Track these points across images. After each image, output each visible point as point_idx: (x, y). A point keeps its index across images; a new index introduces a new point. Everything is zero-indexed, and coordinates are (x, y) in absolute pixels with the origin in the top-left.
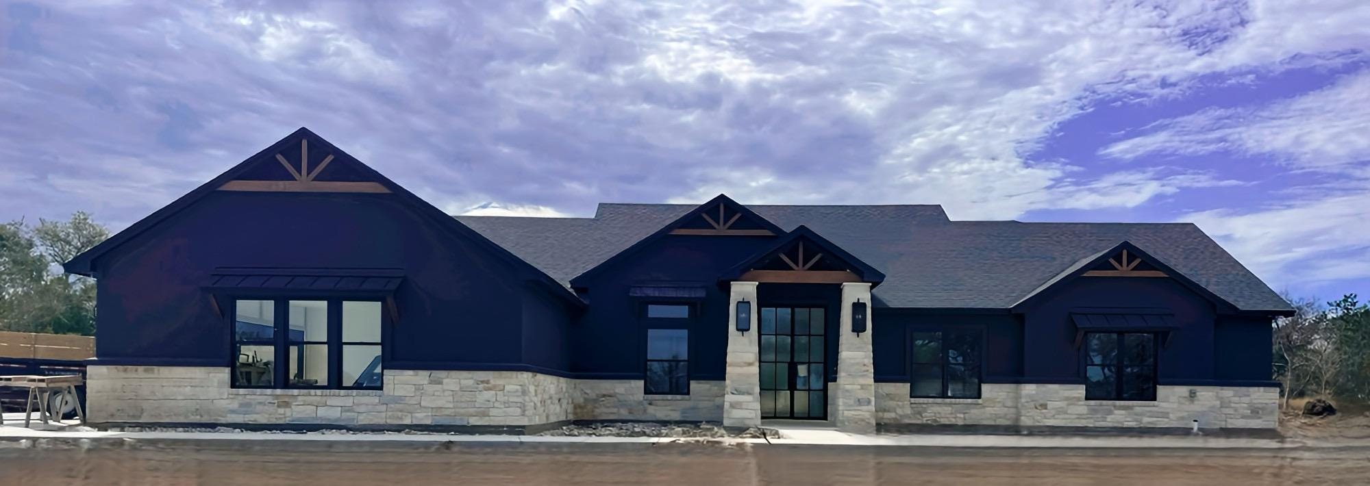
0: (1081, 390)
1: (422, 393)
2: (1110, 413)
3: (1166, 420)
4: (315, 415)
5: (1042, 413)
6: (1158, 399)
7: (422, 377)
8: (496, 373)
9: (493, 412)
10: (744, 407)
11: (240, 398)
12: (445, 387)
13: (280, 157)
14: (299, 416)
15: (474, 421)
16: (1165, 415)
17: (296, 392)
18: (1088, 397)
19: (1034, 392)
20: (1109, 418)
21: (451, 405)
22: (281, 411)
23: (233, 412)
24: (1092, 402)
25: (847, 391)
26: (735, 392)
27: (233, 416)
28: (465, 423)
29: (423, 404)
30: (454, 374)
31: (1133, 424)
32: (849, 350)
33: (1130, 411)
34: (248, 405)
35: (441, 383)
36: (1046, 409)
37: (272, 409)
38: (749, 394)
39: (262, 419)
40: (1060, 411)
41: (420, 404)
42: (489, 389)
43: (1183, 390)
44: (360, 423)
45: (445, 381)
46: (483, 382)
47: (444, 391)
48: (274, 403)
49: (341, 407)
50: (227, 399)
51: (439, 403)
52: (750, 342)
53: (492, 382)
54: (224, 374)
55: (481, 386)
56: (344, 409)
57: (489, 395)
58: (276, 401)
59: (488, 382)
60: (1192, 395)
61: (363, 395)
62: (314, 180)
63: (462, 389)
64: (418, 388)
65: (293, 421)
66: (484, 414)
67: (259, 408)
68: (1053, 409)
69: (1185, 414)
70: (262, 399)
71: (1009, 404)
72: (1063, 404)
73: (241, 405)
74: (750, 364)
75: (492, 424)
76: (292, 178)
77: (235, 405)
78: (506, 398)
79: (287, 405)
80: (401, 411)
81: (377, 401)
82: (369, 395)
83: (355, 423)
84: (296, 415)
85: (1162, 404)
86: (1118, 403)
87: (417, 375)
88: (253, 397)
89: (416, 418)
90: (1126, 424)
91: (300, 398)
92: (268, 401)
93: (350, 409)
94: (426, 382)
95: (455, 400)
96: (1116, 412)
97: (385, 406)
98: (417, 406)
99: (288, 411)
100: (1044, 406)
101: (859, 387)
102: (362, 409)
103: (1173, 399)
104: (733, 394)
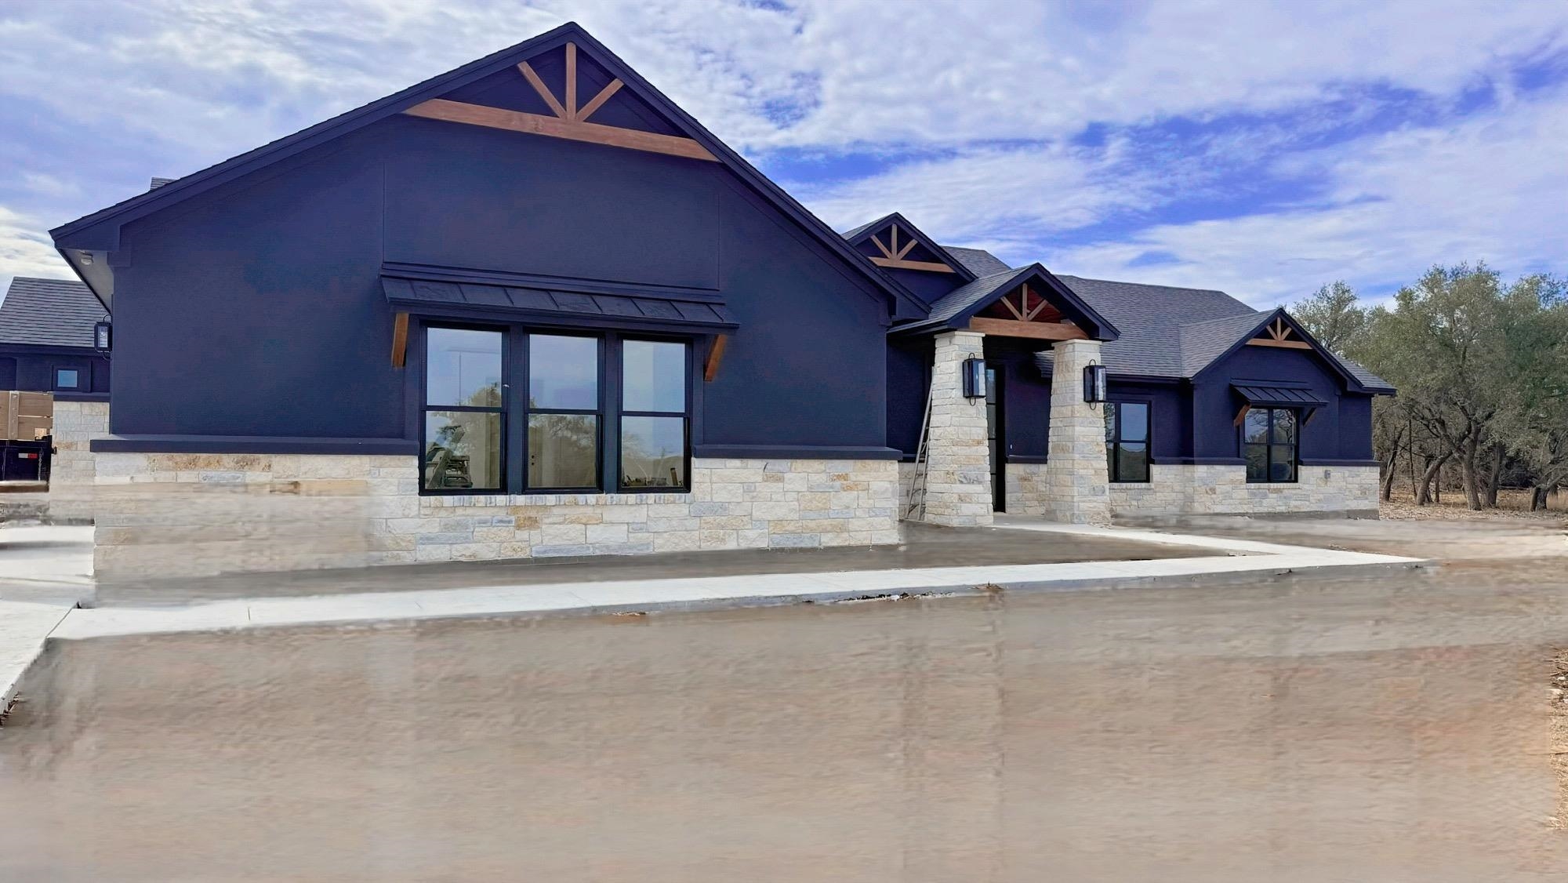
0: (1241, 472)
1: (753, 497)
2: (1265, 496)
3: (1307, 503)
4: (583, 540)
5: (1212, 498)
6: (1299, 481)
7: (751, 470)
8: (859, 463)
9: (854, 524)
10: (974, 499)
11: (443, 513)
12: (788, 487)
13: (525, 68)
14: (556, 542)
15: (829, 540)
16: (1306, 498)
17: (551, 499)
18: (1250, 478)
19: (1205, 475)
20: (1265, 502)
21: (796, 517)
22: (523, 534)
23: (428, 540)
24: (1253, 485)
25: (1082, 477)
26: (964, 480)
27: (429, 548)
28: (816, 545)
29: (756, 514)
30: (800, 465)
31: (1283, 509)
32: (1082, 424)
33: (1280, 494)
34: (460, 525)
35: (781, 480)
36: (1215, 493)
37: (504, 532)
38: (980, 483)
39: (487, 552)
40: (1227, 496)
41: (751, 515)
42: (849, 489)
43: (1319, 471)
44: (658, 551)
45: (787, 476)
46: (839, 477)
47: (785, 492)
48: (510, 522)
49: (628, 523)
50: (418, 516)
51: (780, 512)
52: (978, 413)
53: (852, 477)
54: (407, 468)
55: (838, 484)
56: (633, 527)
57: (847, 497)
58: (513, 518)
59: (845, 477)
60: (1327, 475)
61: (666, 503)
62: (589, 120)
63: (811, 489)
64: (749, 488)
65: (545, 552)
66: (842, 529)
67: (480, 531)
68: (1222, 493)
69: (1321, 496)
70: (485, 514)
71: (1177, 488)
72: (1228, 488)
73: (447, 527)
74: (979, 443)
75: (853, 543)
76: (549, 112)
77: (433, 527)
78: (871, 501)
79: (532, 523)
80: (723, 528)
81: (686, 511)
82: (674, 502)
83: (650, 551)
84: (548, 542)
85: (1306, 487)
86: (1273, 485)
87: (746, 468)
88: (470, 511)
89: (746, 538)
90: (1279, 509)
91: (556, 511)
92: (500, 518)
93: (641, 527)
94: (760, 479)
95: (802, 508)
96: (1271, 495)
97: (698, 519)
98: (745, 519)
99: (535, 536)
100: (1213, 491)
101: (1093, 472)
102: (662, 526)
103: (1312, 480)
104: (961, 482)
